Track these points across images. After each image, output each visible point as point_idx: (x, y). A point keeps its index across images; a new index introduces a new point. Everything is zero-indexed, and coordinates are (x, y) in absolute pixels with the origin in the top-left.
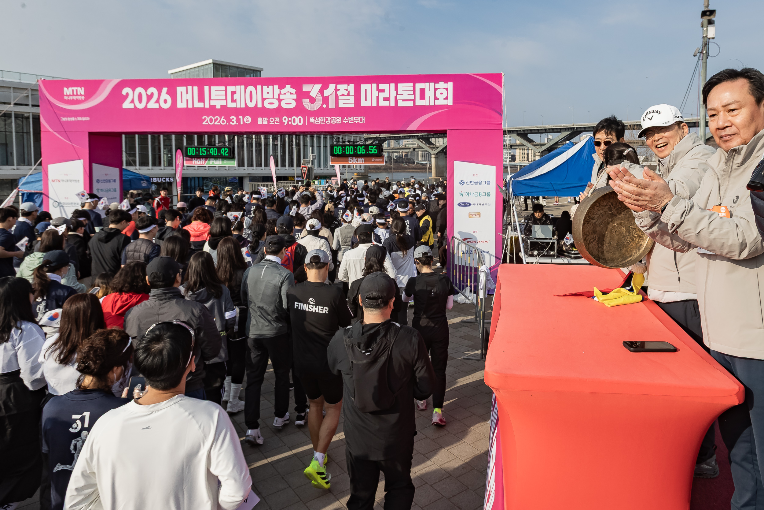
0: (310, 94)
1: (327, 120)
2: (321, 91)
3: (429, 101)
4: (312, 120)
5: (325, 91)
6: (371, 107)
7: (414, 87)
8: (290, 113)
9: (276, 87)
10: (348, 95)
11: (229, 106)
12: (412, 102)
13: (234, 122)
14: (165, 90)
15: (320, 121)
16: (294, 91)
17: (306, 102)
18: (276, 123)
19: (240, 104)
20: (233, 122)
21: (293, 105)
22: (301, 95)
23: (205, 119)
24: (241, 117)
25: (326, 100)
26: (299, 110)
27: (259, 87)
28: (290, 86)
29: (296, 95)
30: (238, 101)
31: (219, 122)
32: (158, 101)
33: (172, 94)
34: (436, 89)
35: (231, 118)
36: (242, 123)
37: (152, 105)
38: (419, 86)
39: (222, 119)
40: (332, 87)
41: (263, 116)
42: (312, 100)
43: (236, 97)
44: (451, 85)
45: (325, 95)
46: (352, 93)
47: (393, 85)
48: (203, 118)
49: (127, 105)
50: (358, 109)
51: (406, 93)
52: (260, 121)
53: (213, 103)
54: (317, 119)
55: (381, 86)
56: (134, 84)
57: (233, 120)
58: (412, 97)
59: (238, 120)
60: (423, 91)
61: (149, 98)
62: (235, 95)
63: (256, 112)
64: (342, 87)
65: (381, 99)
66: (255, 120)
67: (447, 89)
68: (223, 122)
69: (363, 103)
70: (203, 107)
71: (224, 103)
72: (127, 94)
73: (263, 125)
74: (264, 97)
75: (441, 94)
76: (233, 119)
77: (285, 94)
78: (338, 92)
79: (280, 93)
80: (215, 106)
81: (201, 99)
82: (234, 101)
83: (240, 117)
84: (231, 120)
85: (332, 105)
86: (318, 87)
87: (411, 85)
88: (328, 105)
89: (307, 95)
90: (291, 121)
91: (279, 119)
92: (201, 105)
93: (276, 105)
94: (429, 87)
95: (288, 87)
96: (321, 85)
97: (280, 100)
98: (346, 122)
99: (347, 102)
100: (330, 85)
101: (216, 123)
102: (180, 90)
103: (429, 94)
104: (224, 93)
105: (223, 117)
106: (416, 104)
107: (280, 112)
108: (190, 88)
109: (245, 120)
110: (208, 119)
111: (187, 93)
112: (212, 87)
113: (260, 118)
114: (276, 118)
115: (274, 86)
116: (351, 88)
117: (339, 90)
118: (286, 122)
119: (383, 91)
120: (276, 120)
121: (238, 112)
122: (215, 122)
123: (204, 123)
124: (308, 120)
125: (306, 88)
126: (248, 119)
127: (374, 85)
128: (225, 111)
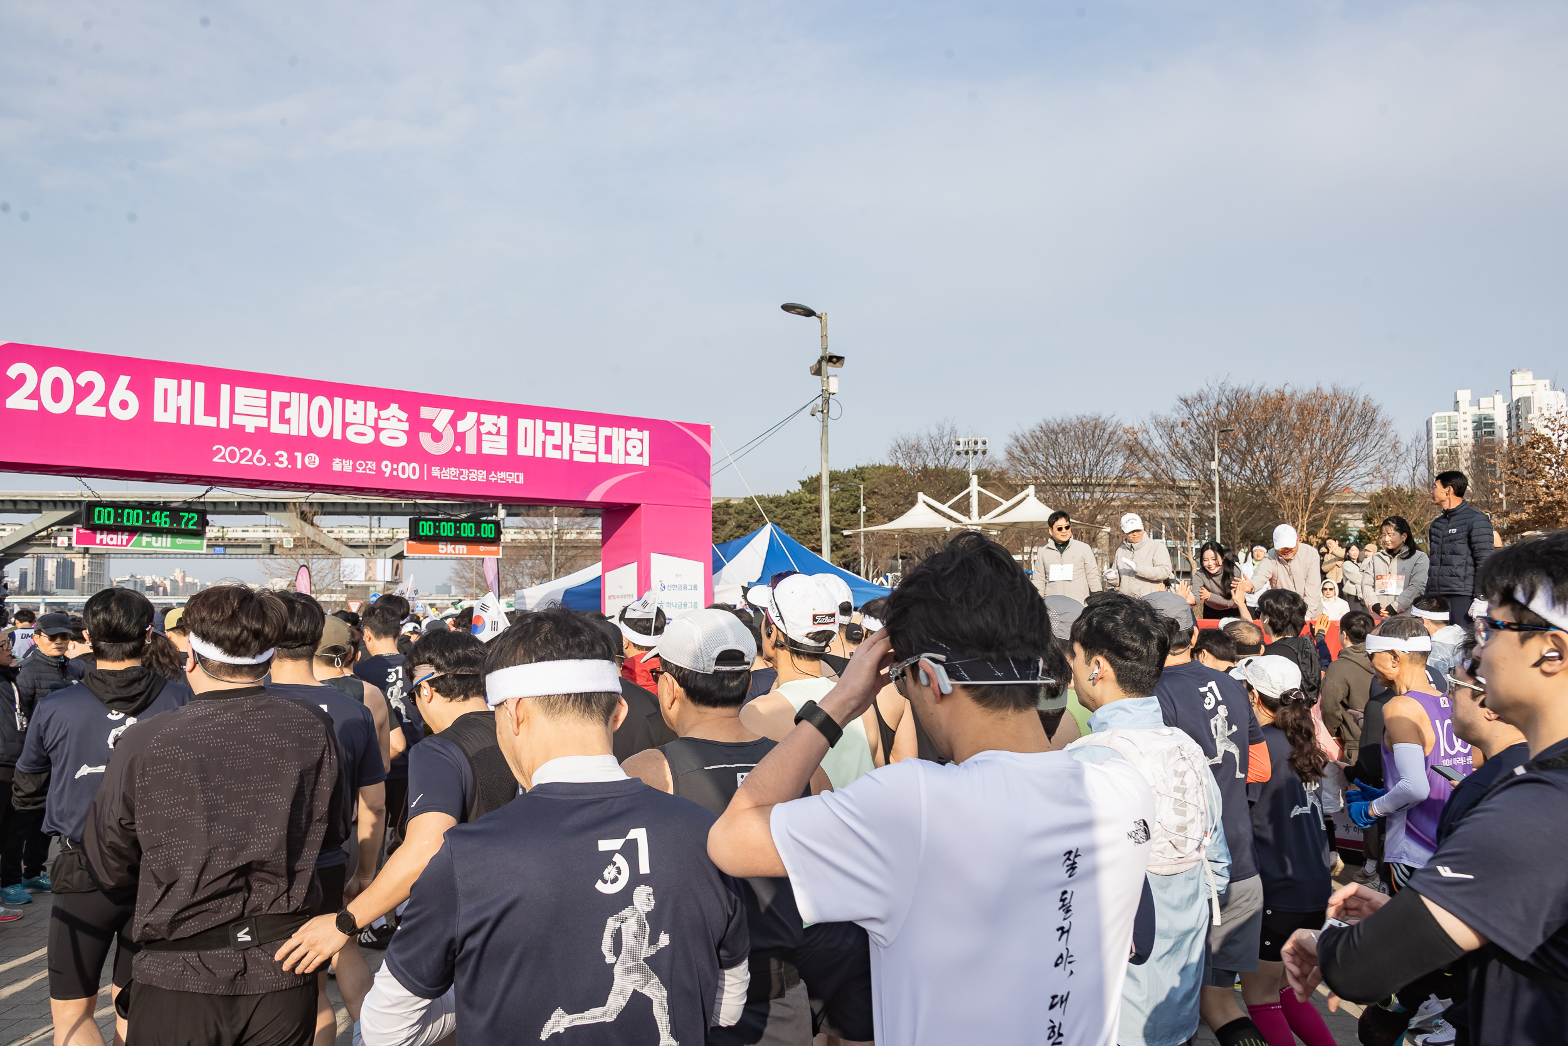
0: (434, 425)
1: (461, 473)
2: (453, 423)
3: (616, 457)
4: (435, 471)
5: (459, 423)
6: (533, 458)
7: (597, 432)
8: (395, 455)
9: (371, 405)
10: (498, 433)
11: (272, 431)
12: (594, 456)
13: (283, 462)
14: (124, 380)
15: (449, 473)
16: (404, 416)
17: (425, 438)
18: (368, 472)
19: (297, 428)
20: (281, 463)
21: (402, 441)
22: (418, 425)
23: (219, 451)
24: (299, 455)
25: (460, 438)
26: (412, 452)
27: (338, 401)
28: (397, 406)
29: (407, 424)
30: (294, 422)
31: (251, 460)
32: (104, 402)
33: (144, 391)
34: (627, 439)
35: (277, 453)
36: (299, 466)
37: (88, 408)
38: (604, 431)
39: (257, 455)
40: (472, 416)
41: (342, 457)
42: (437, 437)
43: (288, 413)
44: (646, 434)
45: (460, 430)
46: (504, 431)
47: (567, 425)
48: (214, 448)
49: (17, 401)
50: (512, 461)
51: (585, 441)
52: (337, 465)
53: (237, 421)
54: (444, 471)
55: (550, 425)
56: (42, 358)
57: (280, 459)
58: (593, 448)
59: (292, 460)
60: (609, 440)
61: (82, 393)
62: (287, 411)
63: (330, 448)
64: (488, 419)
65: (549, 447)
66: (326, 463)
67: (641, 440)
68: (260, 460)
69: (522, 451)
70: (215, 425)
71: (263, 423)
72: (22, 379)
73: (342, 473)
74: (347, 421)
75: (634, 447)
76: (281, 456)
77: (388, 419)
78: (481, 427)
79: (379, 417)
80: (243, 427)
81: (212, 408)
82: (284, 420)
83: (296, 454)
84: (276, 459)
85: (471, 449)
86: (447, 414)
87: (593, 428)
88: (463, 448)
89: (428, 425)
90: (397, 470)
91: (374, 465)
92: (211, 422)
93: (370, 438)
94: (617, 434)
95: (394, 407)
96: (453, 411)
97: (377, 430)
98: (493, 480)
99: (496, 446)
100: (469, 413)
101: (243, 462)
102: (161, 384)
103: (618, 445)
104: (264, 403)
105: (260, 451)
106: (600, 460)
107: (376, 451)
108: (186, 384)
109: (307, 461)
110: (225, 451)
111: (179, 393)
112: (238, 389)
113: (337, 460)
114: (369, 463)
115: (368, 403)
116: (503, 421)
117: (483, 423)
118: (388, 471)
119: (551, 433)
120: (369, 466)
121: (292, 443)
122: (241, 459)
123: (216, 460)
124: (429, 471)
125: (426, 412)
126: (313, 460)
127: (539, 422)
128: (264, 439)
